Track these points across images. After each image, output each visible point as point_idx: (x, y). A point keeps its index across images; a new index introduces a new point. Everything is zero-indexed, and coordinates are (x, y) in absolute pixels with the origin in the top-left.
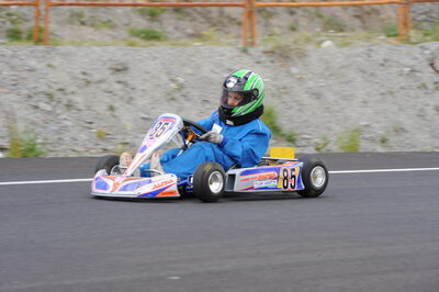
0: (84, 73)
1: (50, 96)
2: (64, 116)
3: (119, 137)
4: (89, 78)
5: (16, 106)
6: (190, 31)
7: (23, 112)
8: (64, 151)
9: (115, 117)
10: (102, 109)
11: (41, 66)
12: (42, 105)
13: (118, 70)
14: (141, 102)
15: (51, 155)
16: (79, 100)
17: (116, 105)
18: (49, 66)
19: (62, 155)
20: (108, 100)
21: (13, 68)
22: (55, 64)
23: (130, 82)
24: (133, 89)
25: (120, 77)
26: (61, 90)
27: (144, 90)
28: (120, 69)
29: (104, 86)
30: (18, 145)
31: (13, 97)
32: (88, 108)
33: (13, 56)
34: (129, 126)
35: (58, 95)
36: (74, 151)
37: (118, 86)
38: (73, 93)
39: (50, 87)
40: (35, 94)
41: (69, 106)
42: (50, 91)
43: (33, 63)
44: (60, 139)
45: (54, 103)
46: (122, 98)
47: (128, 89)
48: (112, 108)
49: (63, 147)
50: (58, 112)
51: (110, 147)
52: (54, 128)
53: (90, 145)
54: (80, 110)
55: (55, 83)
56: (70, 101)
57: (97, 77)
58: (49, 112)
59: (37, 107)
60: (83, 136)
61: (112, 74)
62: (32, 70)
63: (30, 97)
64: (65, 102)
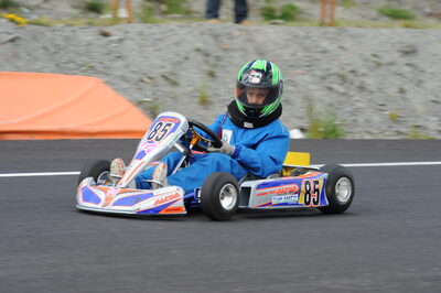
0: (375, 56)
1: (343, 79)
2: (357, 98)
3: (410, 119)
4: (379, 60)
5: (312, 87)
6: (428, 10)
7: (319, 93)
8: (359, 133)
9: (405, 99)
10: (393, 91)
11: (332, 47)
12: (336, 87)
13: (407, 53)
14: (430, 85)
15: (349, 137)
16: (370, 81)
17: (406, 87)
18: (341, 47)
19: (357, 137)
20: (398, 82)
21: (307, 49)
22: (346, 45)
23: (420, 65)
24: (422, 71)
25: (408, 59)
26: (353, 72)
27: (432, 73)
28: (409, 52)
29: (394, 68)
30: (317, 126)
31: (308, 78)
32: (380, 90)
33: (307, 38)
34: (420, 108)
35: (351, 77)
36: (369, 133)
37: (407, 69)
38: (364, 75)
39: (343, 69)
40: (330, 75)
41: (362, 88)
42: (342, 72)
43: (325, 44)
44: (355, 121)
45: (347, 85)
46: (411, 81)
47: (417, 72)
48: (402, 91)
49: (358, 129)
50: (352, 93)
51: (403, 129)
52: (348, 109)
53: (384, 127)
54: (371, 92)
55: (348, 65)
56: (362, 83)
57: (387, 59)
58: (343, 94)
59: (330, 89)
60: (376, 118)
61: (402, 56)
62: (324, 52)
63: (324, 78)
64: (357, 84)
